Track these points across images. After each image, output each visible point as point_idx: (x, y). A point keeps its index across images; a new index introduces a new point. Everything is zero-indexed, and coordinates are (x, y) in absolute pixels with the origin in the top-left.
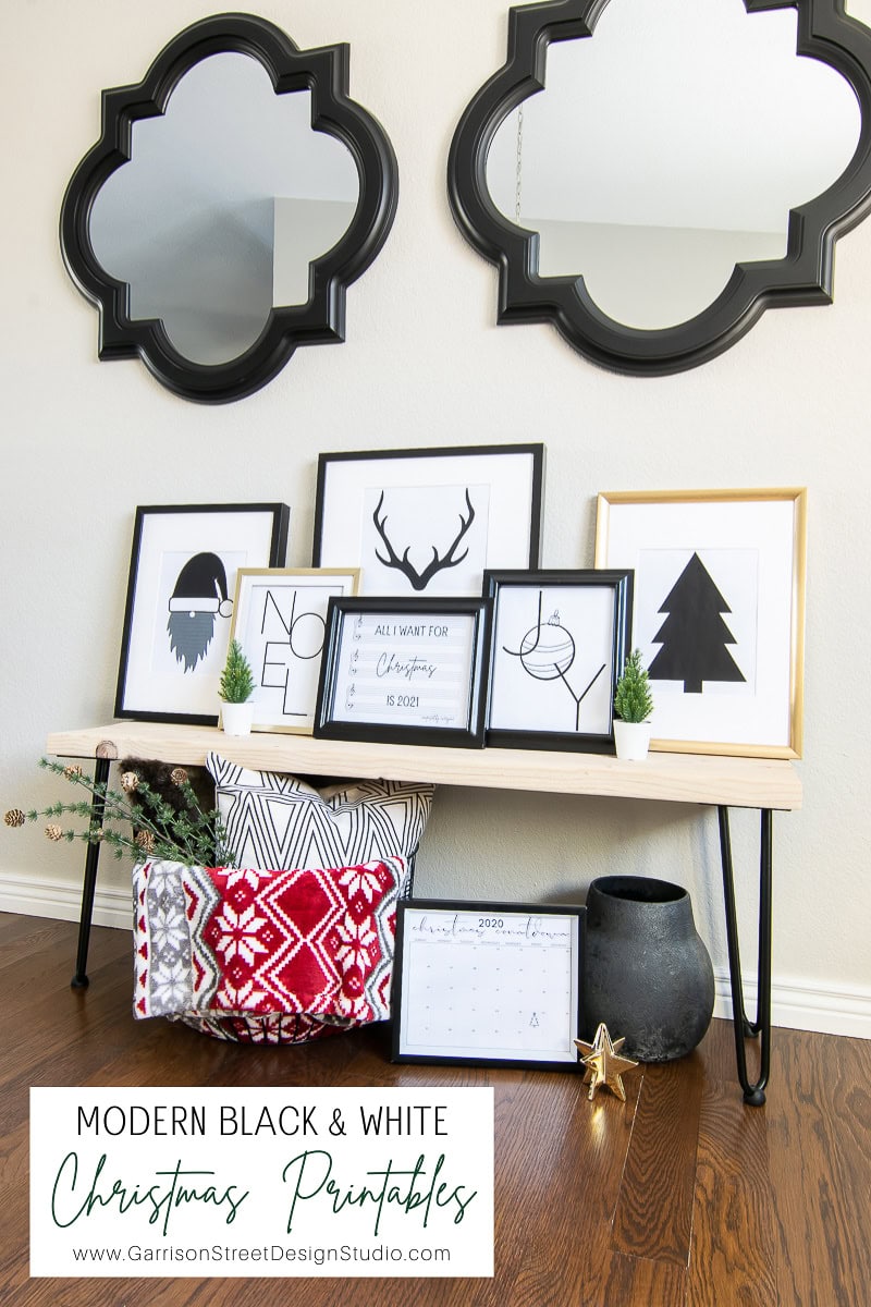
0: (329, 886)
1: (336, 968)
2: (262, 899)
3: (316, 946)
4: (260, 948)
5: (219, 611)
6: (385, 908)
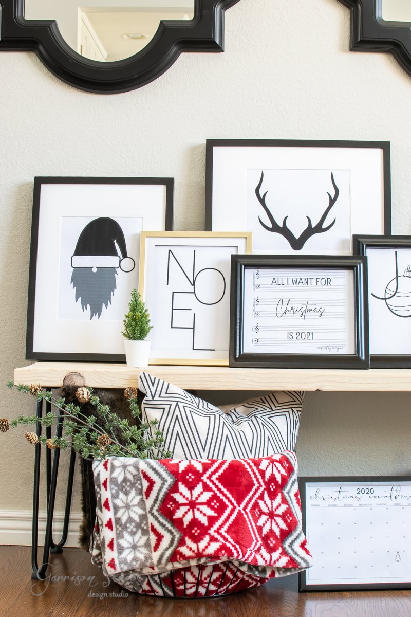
0: (253, 470)
1: (258, 532)
2: (208, 478)
3: (246, 513)
4: (211, 513)
5: (120, 266)
6: (291, 487)
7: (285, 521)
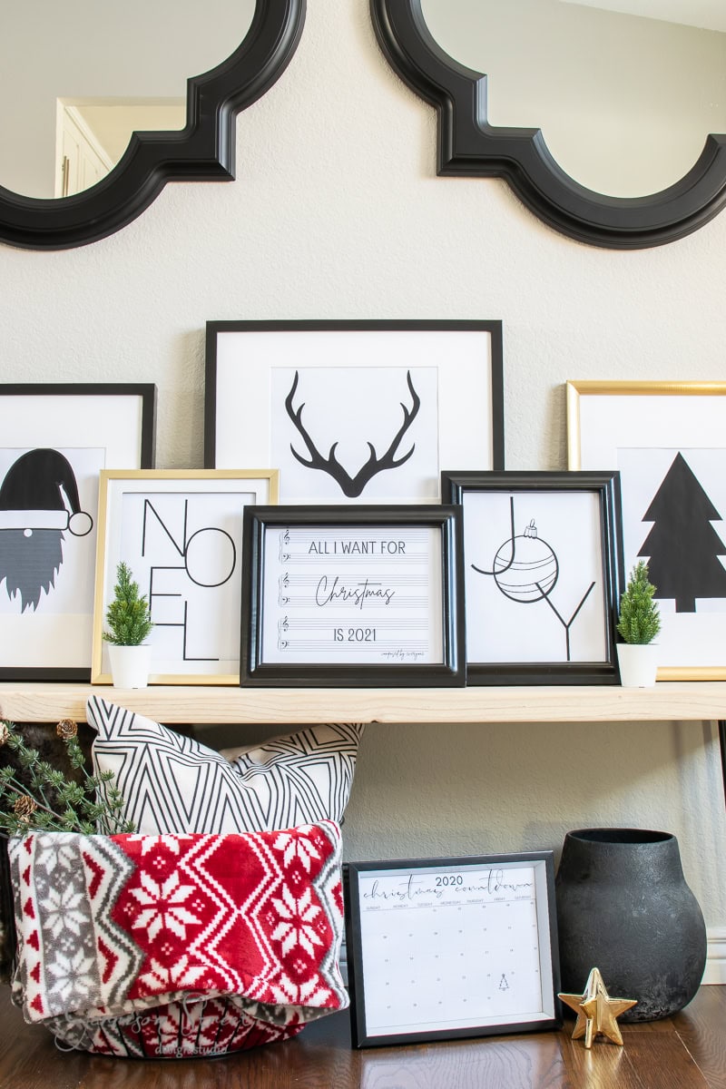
0: (263, 851)
1: (273, 949)
2: (187, 864)
3: (251, 920)
4: (191, 919)
5: (68, 527)
6: (327, 878)
7: (318, 933)
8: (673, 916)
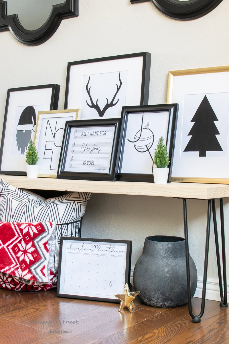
0: (16, 228)
3: (8, 249)
5: (33, 129)
7: (33, 256)
8: (166, 270)
